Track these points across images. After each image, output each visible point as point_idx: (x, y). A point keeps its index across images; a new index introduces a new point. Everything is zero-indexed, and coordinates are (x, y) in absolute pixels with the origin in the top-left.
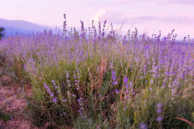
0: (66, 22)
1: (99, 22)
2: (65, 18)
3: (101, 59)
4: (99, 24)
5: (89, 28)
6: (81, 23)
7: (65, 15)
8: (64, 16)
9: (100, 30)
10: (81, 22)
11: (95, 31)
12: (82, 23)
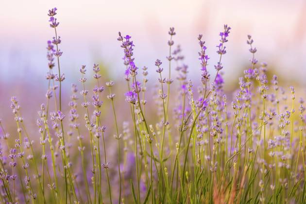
0: (59, 42)
1: (200, 37)
2: (54, 25)
3: (215, 194)
4: (202, 44)
5: (158, 63)
6: (121, 43)
7: (52, 13)
8: (52, 19)
9: (204, 69)
10: (120, 39)
11: (185, 69)
12: (128, 44)
